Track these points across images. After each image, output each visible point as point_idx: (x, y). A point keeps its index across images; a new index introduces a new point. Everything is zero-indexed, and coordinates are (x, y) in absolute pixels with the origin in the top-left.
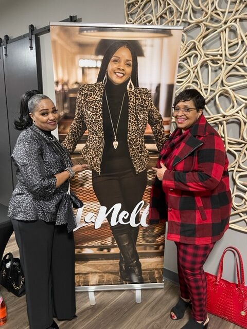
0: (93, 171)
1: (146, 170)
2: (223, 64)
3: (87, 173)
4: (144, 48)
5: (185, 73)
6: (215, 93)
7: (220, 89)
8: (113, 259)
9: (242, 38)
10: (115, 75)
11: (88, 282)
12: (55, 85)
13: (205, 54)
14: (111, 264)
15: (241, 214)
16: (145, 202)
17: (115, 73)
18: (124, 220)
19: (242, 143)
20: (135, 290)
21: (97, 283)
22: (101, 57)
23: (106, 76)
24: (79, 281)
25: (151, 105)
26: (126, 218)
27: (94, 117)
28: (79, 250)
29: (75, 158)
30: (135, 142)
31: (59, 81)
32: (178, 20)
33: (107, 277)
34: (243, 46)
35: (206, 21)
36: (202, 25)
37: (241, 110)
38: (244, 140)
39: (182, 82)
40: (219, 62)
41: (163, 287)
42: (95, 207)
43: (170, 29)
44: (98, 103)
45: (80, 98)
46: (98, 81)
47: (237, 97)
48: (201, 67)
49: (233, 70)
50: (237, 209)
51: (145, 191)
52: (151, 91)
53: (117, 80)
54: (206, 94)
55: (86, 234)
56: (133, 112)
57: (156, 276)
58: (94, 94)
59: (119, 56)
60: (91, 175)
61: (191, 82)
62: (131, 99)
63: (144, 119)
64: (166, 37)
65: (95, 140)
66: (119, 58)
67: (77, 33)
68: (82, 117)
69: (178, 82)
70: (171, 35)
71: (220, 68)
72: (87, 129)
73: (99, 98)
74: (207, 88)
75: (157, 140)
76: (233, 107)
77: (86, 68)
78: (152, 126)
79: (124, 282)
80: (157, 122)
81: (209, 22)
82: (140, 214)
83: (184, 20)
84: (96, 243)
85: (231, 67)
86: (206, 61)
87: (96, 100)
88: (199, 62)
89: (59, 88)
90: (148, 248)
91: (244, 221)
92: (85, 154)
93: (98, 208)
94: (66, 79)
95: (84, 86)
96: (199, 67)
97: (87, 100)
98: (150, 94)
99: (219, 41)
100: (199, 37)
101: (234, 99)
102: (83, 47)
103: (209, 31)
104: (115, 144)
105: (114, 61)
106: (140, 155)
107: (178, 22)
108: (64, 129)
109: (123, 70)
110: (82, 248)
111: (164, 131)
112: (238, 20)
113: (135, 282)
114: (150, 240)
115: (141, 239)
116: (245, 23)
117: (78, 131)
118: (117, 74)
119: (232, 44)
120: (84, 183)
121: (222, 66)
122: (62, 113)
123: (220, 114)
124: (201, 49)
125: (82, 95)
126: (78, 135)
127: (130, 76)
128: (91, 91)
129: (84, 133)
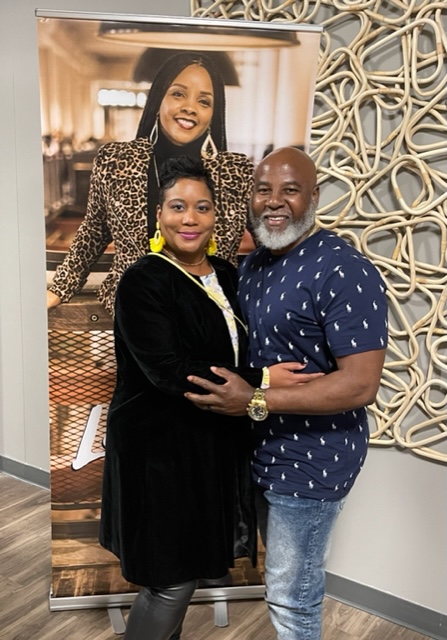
2: (406, 104)
4: (238, 69)
5: (328, 117)
6: (389, 167)
7: (401, 157)
9: (445, 52)
10: (176, 125)
11: (109, 585)
12: (43, 143)
13: (369, 81)
15: (442, 426)
17: (176, 120)
19: (444, 274)
20: (213, 602)
23: (156, 126)
24: (87, 583)
27: (129, 215)
28: (87, 511)
29: (84, 304)
31: (53, 134)
36: (362, 15)
37: (441, 205)
39: (321, 136)
40: (397, 99)
43: (295, 31)
44: (137, 184)
45: (98, 173)
46: (138, 137)
47: (433, 176)
48: (361, 106)
49: (427, 119)
50: (435, 416)
53: (181, 133)
54: (372, 166)
58: (129, 164)
59: (186, 85)
61: (340, 138)
63: (237, 220)
64: (286, 46)
66: (185, 88)
67: (96, 34)
68: (102, 215)
69: (314, 136)
70: (297, 43)
71: (401, 112)
72: (112, 240)
73: (140, 174)
74: (372, 152)
76: (427, 197)
77: (112, 107)
81: (378, 12)
83: (324, 1)
85: (422, 111)
86: (371, 96)
87: (134, 178)
88: (357, 96)
89: (53, 149)
91: (446, 441)
92: (107, 294)
94: (68, 131)
95: (108, 145)
96: (356, 108)
97: (114, 177)
98: (252, 166)
99: (398, 55)
100: (355, 43)
101: (428, 181)
102: (108, 64)
103: (379, 30)
105: (174, 94)
108: (62, 238)
109: (194, 114)
110: (95, 507)
112: (438, 11)
117: (92, 243)
118: (181, 121)
119: (424, 63)
120: (105, 361)
121: (405, 108)
122: (57, 206)
123: (401, 212)
124: (361, 70)
125: (104, 166)
126: (93, 253)
127: (208, 126)
128: (123, 157)
129: (105, 248)
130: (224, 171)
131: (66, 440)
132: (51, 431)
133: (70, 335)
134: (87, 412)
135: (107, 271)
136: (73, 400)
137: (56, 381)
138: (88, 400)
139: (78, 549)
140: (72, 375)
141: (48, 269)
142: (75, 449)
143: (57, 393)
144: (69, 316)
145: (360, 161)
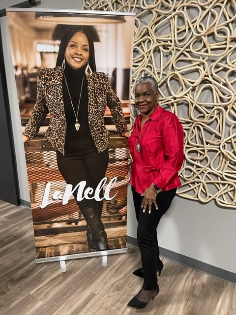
0: (57, 152)
1: (107, 149)
2: (173, 49)
3: (52, 154)
4: (99, 34)
5: (140, 57)
6: (166, 77)
7: (171, 73)
8: (80, 231)
9: (189, 25)
10: (73, 60)
11: (60, 253)
12: (14, 70)
13: (157, 40)
14: (79, 236)
15: (190, 185)
16: (108, 178)
17: (73, 58)
18: (89, 195)
19: (190, 123)
20: (102, 256)
21: (68, 253)
22: (58, 42)
23: (64, 61)
24: (51, 252)
25: (109, 88)
26: (91, 193)
27: (56, 101)
28: (48, 225)
29: (39, 140)
30: (96, 124)
31: (18, 65)
32: (132, 5)
33: (75, 247)
34: (190, 33)
35: (158, 8)
36: (153, 11)
37: (188, 93)
38: (192, 119)
39: (138, 66)
40: (169, 47)
41: (127, 251)
42: (62, 185)
43: (123, 16)
44: (58, 87)
45: (40, 83)
46: (57, 66)
47: (185, 80)
48: (154, 52)
49: (182, 55)
50: (187, 181)
51: (108, 169)
52: (108, 75)
53: (76, 64)
54: (159, 78)
55: (55, 211)
56: (92, 95)
57: (121, 242)
58: (54, 78)
59: (76, 41)
60: (56, 156)
61: (146, 66)
62: (90, 83)
63: (103, 102)
64: (120, 23)
65: (58, 123)
66: (76, 43)
67: (34, 18)
68: (44, 101)
69: (134, 66)
70: (125, 21)
71: (171, 53)
72: (49, 112)
73: (59, 82)
74: (159, 72)
75: (116, 122)
76: (182, 90)
77: (44, 52)
78: (110, 108)
79: (92, 250)
80: (115, 104)
81: (160, 9)
82: (104, 189)
83: (137, 6)
84: (65, 217)
85: (180, 52)
86: (158, 46)
87: (56, 85)
88: (152, 47)
89: (19, 72)
90: (112, 219)
91: (192, 191)
92: (48, 136)
93: (65, 186)
94: (25, 64)
95: (43, 70)
96: (152, 52)
97: (47, 84)
98: (108, 78)
99: (169, 28)
100: (151, 23)
101: (183, 83)
102: (40, 32)
103: (160, 17)
104: (77, 126)
105: (71, 46)
106: (101, 135)
107: (132, 7)
108: (27, 112)
109: (81, 55)
110: (51, 223)
111: (122, 113)
112: (185, 7)
113: (102, 249)
114: (114, 212)
115: (105, 211)
116: (192, 11)
117: (40, 114)
118: (75, 58)
119: (180, 31)
120: (50, 164)
121: (172, 51)
122: (23, 98)
123: (172, 97)
124: (153, 35)
125: (42, 79)
126: (41, 118)
127: (87, 61)
128: (50, 75)
129: (46, 116)
130: (96, 80)
131: (37, 197)
132: (30, 194)
133: (34, 154)
134: (45, 185)
135: (48, 126)
136: (38, 181)
137: (30, 173)
138: (45, 180)
139: (46, 239)
140: (36, 170)
141: (22, 126)
142: (41, 200)
143: (31, 178)
144: (33, 145)
145: (154, 76)
